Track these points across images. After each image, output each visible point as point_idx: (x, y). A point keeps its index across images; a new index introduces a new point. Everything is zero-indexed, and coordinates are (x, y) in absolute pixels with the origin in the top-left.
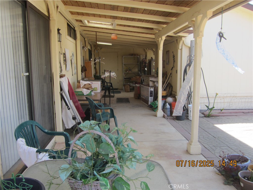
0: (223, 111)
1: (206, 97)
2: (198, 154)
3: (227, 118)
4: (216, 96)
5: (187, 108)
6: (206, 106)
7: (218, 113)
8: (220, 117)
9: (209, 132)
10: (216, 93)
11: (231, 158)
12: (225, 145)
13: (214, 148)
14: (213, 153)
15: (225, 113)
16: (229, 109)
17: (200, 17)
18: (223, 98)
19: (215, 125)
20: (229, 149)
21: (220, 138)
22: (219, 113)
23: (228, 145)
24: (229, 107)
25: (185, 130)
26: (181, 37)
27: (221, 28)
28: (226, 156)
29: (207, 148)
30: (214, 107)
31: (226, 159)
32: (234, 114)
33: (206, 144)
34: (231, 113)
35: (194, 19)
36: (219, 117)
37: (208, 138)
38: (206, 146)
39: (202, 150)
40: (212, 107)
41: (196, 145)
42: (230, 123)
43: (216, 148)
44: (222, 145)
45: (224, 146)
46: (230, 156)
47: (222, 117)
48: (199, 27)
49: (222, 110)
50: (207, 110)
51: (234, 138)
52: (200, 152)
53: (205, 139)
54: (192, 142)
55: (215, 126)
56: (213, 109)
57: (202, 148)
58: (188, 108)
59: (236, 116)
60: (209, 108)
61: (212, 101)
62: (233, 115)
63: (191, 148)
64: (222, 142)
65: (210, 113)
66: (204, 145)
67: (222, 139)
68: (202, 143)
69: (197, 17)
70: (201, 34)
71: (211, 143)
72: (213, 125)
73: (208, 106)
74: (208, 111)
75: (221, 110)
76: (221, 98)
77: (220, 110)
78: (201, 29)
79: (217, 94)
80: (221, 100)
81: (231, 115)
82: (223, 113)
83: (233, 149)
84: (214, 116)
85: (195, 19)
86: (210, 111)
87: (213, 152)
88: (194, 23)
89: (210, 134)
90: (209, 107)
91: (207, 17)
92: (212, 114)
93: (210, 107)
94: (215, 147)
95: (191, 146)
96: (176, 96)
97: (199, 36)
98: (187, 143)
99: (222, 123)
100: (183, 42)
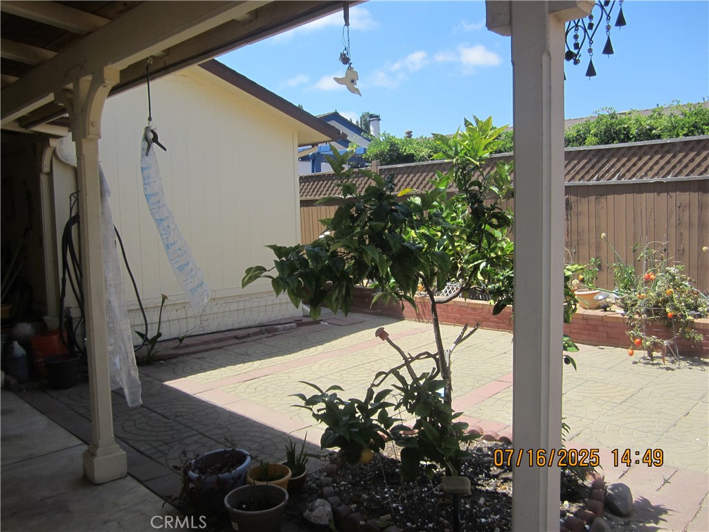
0: (185, 342)
1: (137, 308)
2: (120, 478)
3: (198, 358)
4: (163, 302)
5: (82, 349)
6: (139, 333)
7: (174, 349)
8: (181, 358)
9: (150, 407)
10: (163, 295)
11: (206, 465)
12: (195, 433)
13: (165, 447)
14: (163, 462)
15: (193, 345)
16: (202, 333)
17: (86, 81)
18: (184, 305)
19: (166, 383)
20: (206, 440)
21: (180, 416)
22: (177, 348)
23: (202, 431)
24: (201, 329)
25: (80, 414)
26: (46, 138)
27: (150, 119)
28: (193, 461)
29: (146, 453)
30: (159, 335)
31: (193, 471)
32: (214, 345)
33: (144, 443)
34: (206, 343)
35: (70, 86)
36: (177, 359)
37: (148, 425)
38: (142, 449)
39: (131, 463)
40: (156, 334)
41: (110, 453)
42: (205, 370)
43: (171, 445)
44: (186, 435)
45: (191, 436)
46: (202, 459)
47: (187, 358)
48: (85, 109)
49: (183, 338)
50: (143, 345)
51: (216, 406)
52: (124, 469)
53: (140, 429)
54: (96, 446)
55: (166, 386)
56: (159, 339)
57: (128, 458)
58: (85, 348)
59: (220, 348)
60: (147, 339)
61: (153, 317)
62: (213, 349)
63: (95, 466)
64: (187, 427)
65: (153, 352)
66: (136, 445)
67: (185, 417)
68: (131, 442)
69: (78, 80)
70: (91, 128)
71: (157, 436)
72: (160, 383)
73: (144, 333)
74: (145, 348)
75: (181, 340)
76: (178, 307)
77: (178, 340)
78: (92, 117)
79: (164, 298)
80: (179, 312)
81: (208, 348)
82: (187, 346)
83: (215, 437)
84: (162, 360)
85: (74, 87)
86: (149, 346)
87: (162, 460)
88: (71, 96)
89: (154, 412)
90: (148, 336)
91: (104, 83)
92: (159, 354)
93: (150, 336)
94: (167, 444)
95: (96, 460)
96: (45, 318)
97: (88, 137)
98: (83, 453)
99: (184, 374)
100: (54, 152)
